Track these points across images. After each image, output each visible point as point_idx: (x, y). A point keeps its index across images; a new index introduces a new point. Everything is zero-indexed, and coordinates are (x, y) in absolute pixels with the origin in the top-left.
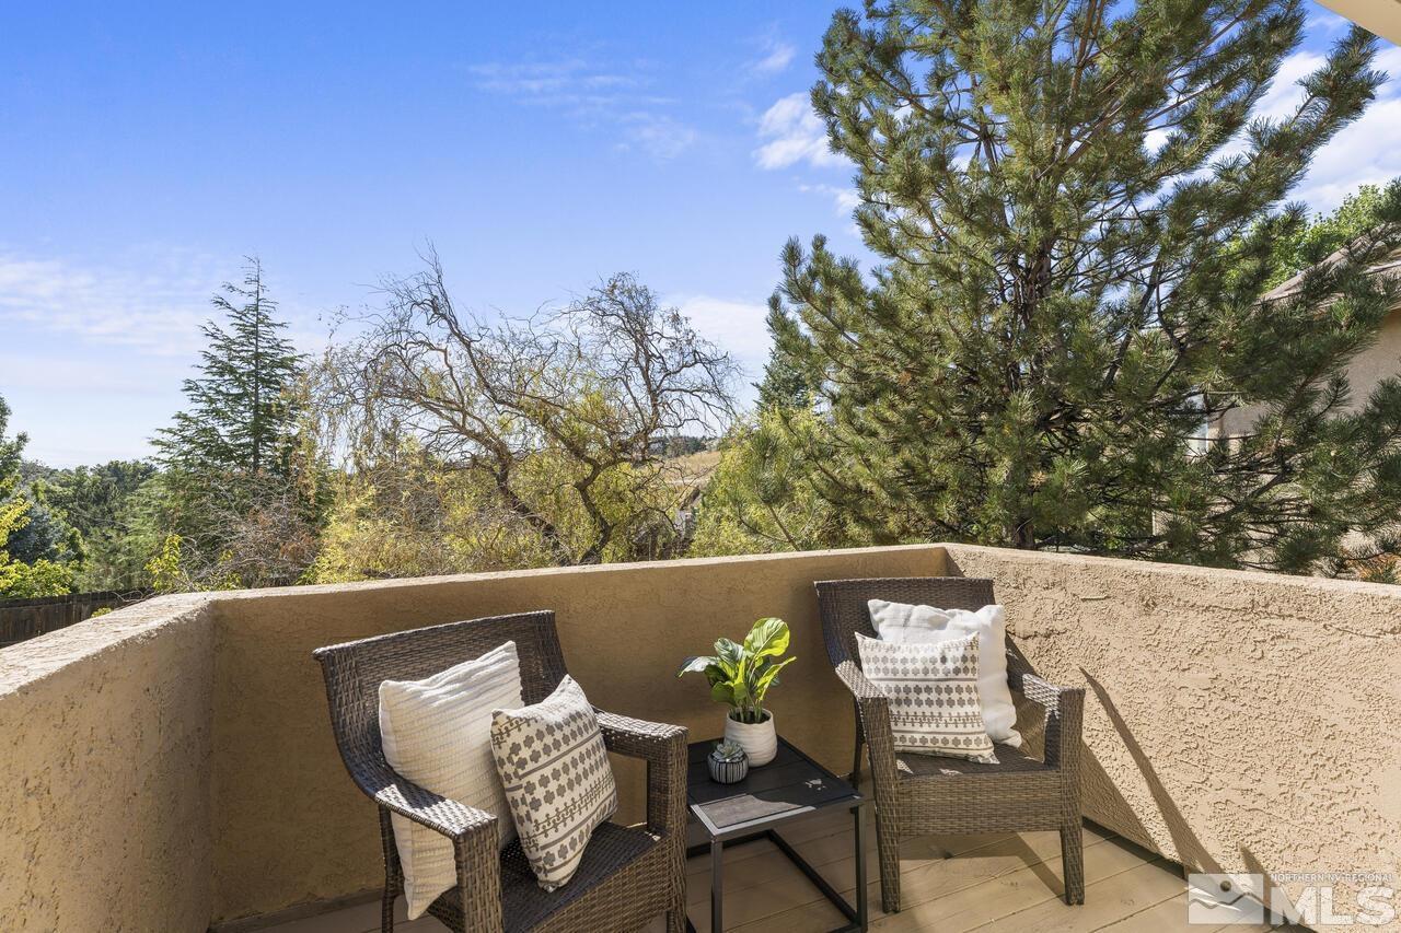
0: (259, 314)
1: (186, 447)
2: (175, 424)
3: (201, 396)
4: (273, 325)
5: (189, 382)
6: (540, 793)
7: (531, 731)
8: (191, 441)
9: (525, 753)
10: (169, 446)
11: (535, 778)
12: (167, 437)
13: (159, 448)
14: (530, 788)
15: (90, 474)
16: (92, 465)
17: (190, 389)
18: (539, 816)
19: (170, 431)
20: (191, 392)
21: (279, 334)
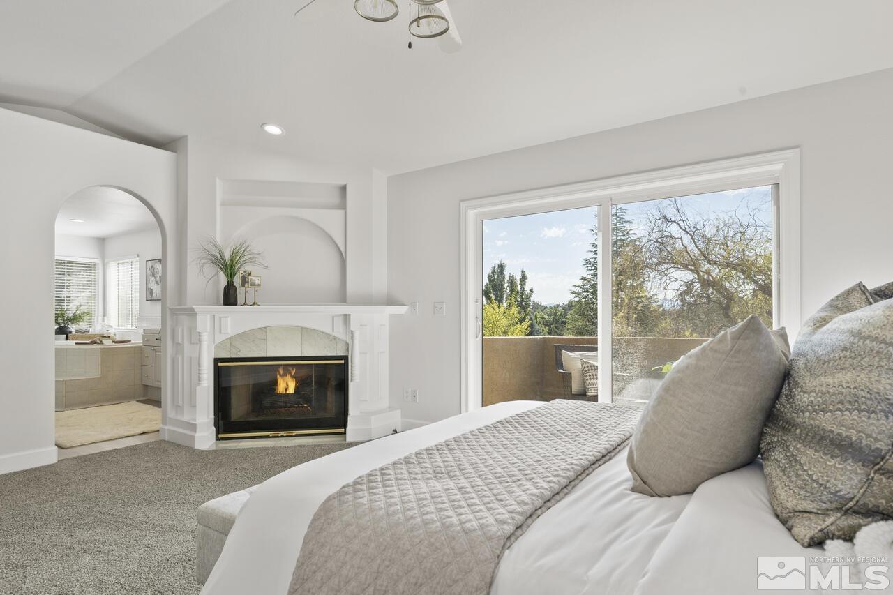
0: (618, 217)
1: (586, 294)
2: (580, 282)
3: (592, 267)
4: (625, 222)
5: (586, 260)
6: (588, 378)
7: (589, 365)
8: (587, 291)
9: (587, 369)
10: (578, 293)
11: (588, 374)
12: (578, 289)
13: (574, 295)
14: (587, 376)
15: (560, 309)
16: (561, 304)
17: (587, 263)
18: (588, 382)
19: (578, 286)
20: (587, 265)
21: (627, 226)
